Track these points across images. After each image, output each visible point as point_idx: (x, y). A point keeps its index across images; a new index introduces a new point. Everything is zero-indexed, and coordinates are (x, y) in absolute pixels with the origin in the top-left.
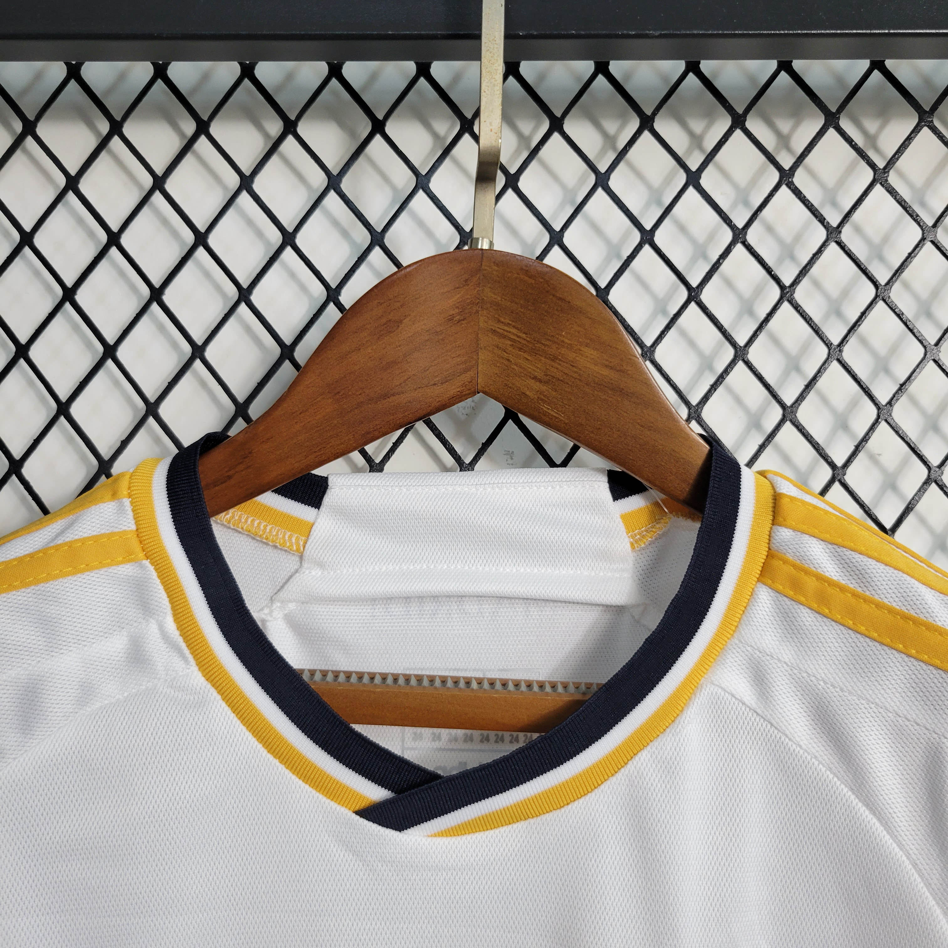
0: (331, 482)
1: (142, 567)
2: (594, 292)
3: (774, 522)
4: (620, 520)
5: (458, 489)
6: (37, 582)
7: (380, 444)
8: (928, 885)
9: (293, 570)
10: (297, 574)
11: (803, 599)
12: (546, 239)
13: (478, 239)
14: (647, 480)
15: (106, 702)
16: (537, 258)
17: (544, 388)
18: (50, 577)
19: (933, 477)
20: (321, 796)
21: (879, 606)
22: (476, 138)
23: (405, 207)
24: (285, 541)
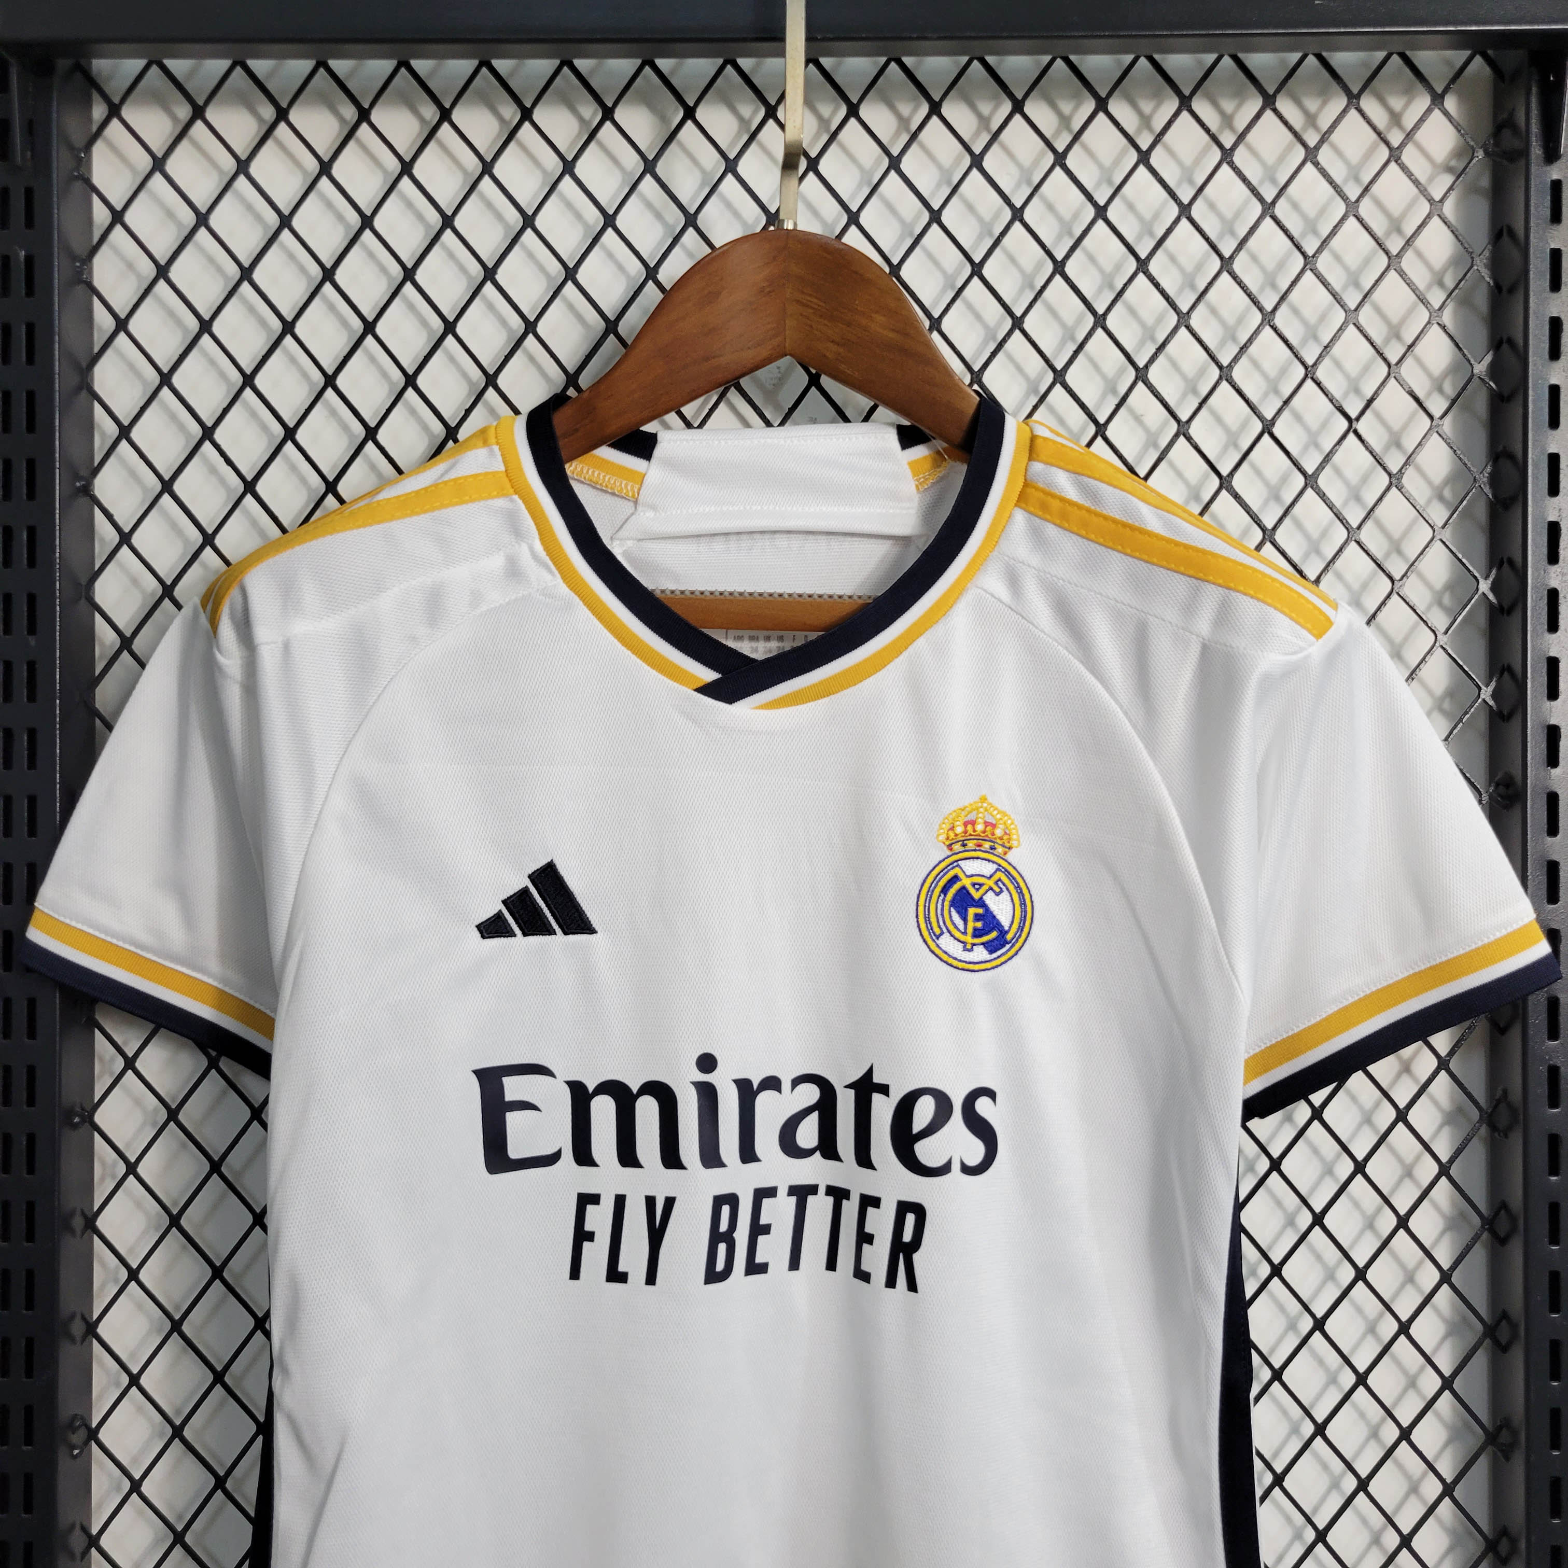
0: (660, 437)
1: (512, 501)
2: (887, 270)
3: (1030, 459)
4: (908, 467)
5: (769, 441)
6: (433, 509)
7: (705, 400)
8: (1134, 727)
9: (628, 514)
10: (634, 516)
11: (1048, 517)
12: (844, 219)
13: (783, 221)
14: (929, 428)
15: (492, 606)
16: (836, 237)
17: (841, 350)
18: (443, 506)
19: (1182, 430)
20: (665, 679)
21: (1106, 518)
22: (782, 126)
23: (715, 191)
24: (622, 488)
